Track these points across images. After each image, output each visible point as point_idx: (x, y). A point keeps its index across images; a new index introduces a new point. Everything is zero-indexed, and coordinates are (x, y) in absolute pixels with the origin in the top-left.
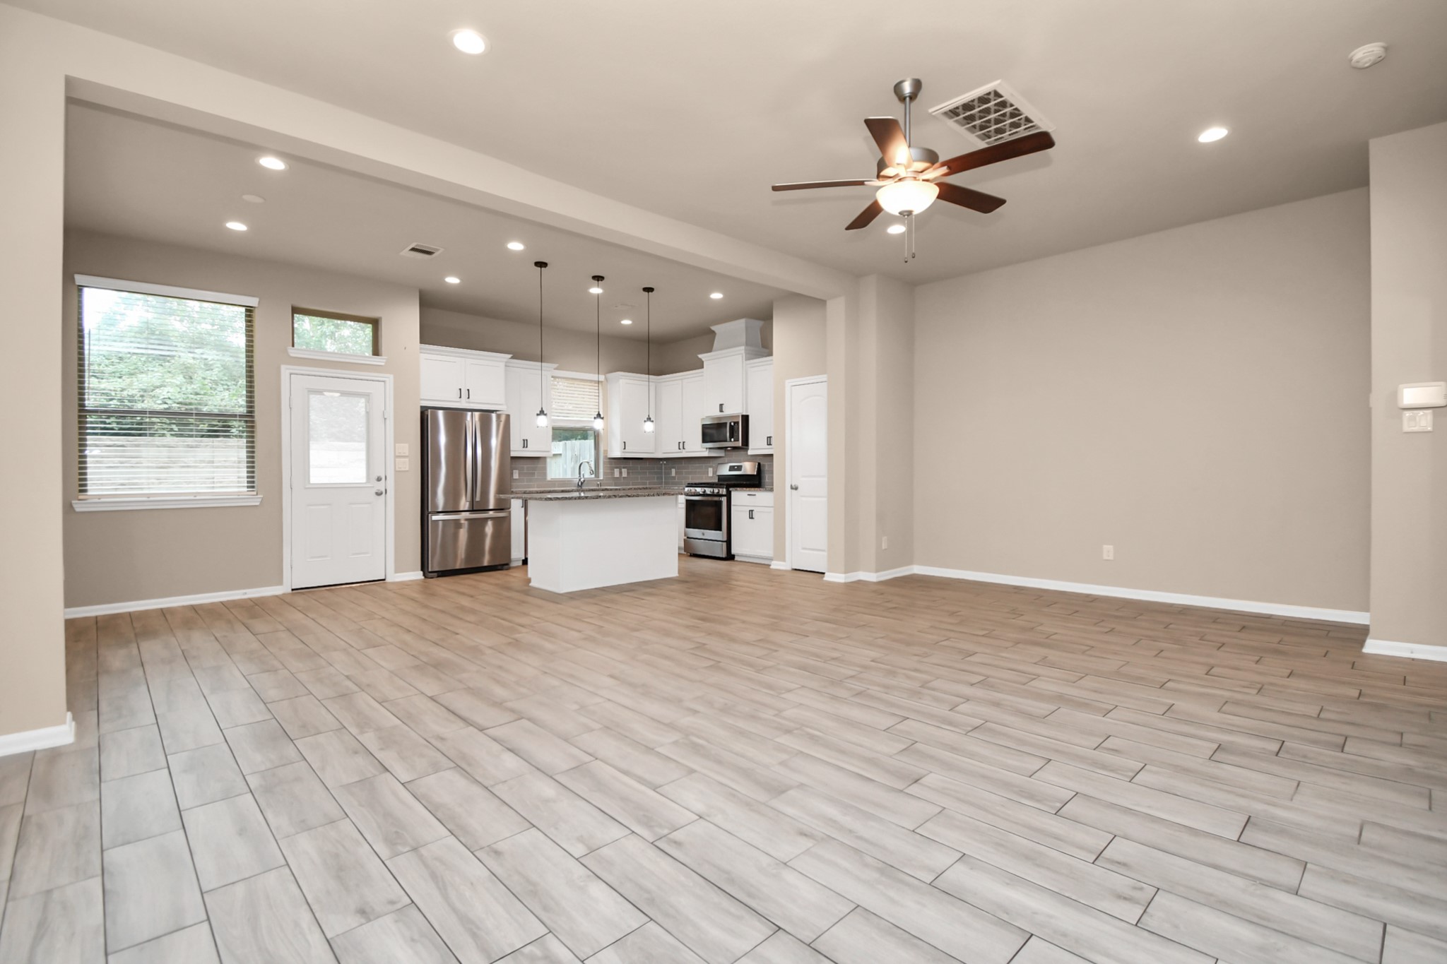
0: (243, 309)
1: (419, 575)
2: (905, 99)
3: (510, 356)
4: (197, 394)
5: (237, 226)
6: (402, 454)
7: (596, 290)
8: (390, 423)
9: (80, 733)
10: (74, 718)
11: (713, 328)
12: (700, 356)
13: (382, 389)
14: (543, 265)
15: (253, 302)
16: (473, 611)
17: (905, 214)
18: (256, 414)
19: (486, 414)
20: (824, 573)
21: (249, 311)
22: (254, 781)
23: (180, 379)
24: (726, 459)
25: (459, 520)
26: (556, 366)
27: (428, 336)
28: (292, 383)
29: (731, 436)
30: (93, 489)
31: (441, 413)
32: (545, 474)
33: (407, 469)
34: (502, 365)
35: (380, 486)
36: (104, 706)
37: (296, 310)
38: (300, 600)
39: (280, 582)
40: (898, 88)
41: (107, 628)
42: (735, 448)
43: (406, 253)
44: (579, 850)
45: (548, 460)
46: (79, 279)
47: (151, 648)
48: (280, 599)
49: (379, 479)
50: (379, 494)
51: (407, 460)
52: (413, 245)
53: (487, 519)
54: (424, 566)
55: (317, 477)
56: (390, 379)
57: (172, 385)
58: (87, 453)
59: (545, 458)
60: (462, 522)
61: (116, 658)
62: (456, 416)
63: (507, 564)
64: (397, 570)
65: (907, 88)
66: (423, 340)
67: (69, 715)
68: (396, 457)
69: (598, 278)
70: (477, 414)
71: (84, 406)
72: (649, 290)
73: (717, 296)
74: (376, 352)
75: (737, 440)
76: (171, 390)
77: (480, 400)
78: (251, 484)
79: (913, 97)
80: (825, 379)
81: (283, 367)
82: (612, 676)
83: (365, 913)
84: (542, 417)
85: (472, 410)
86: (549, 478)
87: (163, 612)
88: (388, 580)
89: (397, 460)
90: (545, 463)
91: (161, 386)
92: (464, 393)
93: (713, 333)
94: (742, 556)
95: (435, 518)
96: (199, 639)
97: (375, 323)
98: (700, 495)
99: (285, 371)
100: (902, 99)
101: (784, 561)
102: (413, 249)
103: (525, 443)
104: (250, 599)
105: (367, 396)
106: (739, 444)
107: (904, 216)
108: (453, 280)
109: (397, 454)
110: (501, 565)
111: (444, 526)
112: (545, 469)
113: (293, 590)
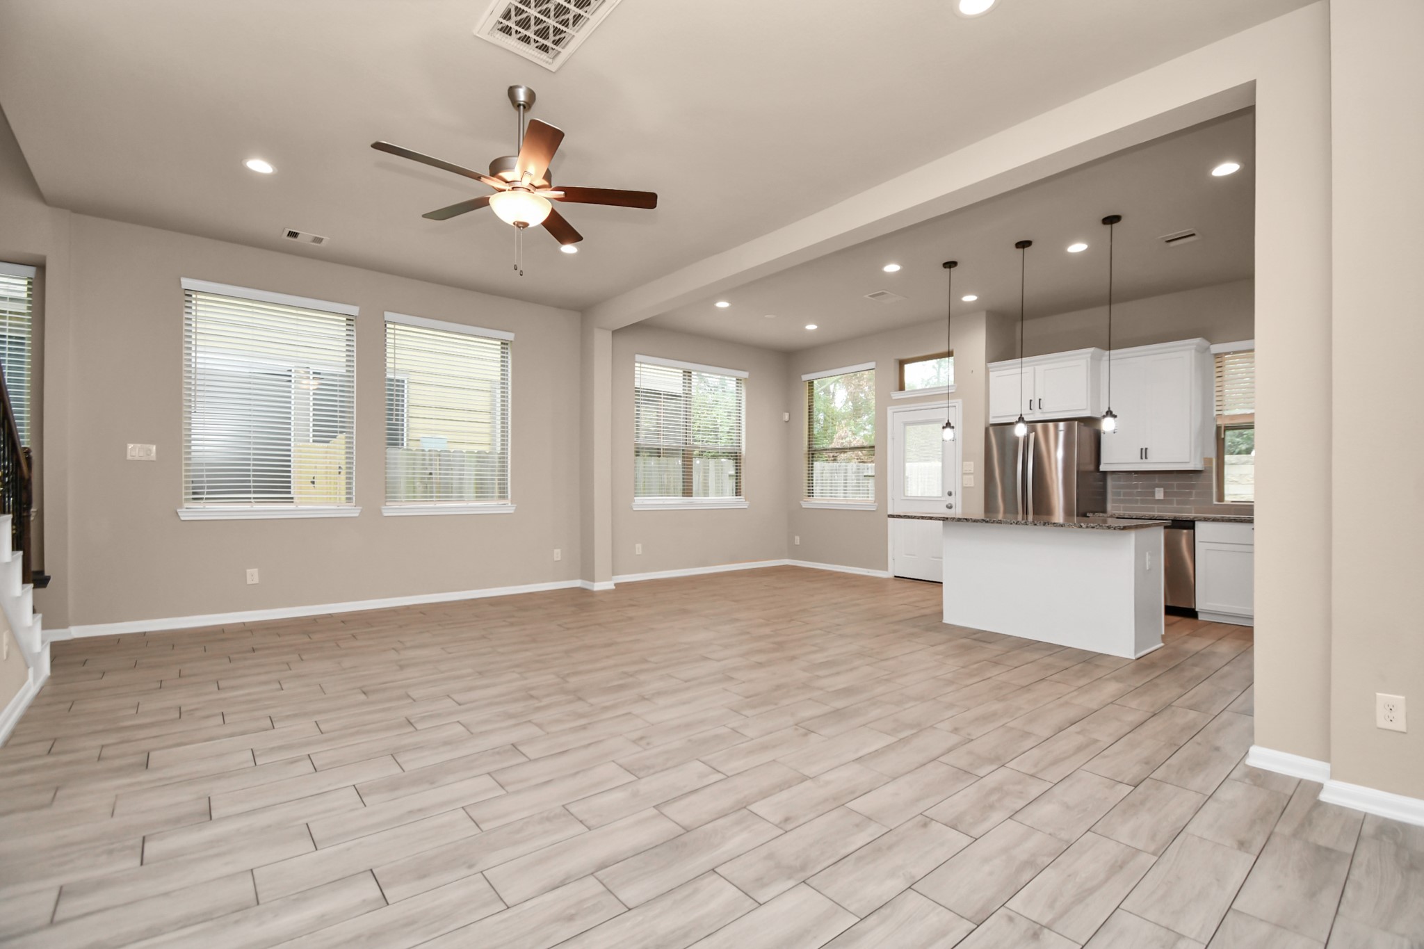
2: (519, 105)
3: (1094, 349)
6: (968, 472)
8: (959, 443)
13: (953, 416)
14: (953, 265)
15: (873, 365)
17: (520, 225)
18: (876, 445)
26: (1198, 341)
28: (894, 420)
30: (814, 496)
33: (972, 485)
35: (951, 500)
37: (902, 362)
39: (886, 569)
49: (950, 494)
50: (950, 507)
51: (972, 476)
56: (959, 403)
68: (963, 474)
72: (1110, 220)
77: (1056, 409)
79: (528, 104)
81: (889, 408)
89: (965, 477)
92: (1036, 404)
97: (953, 354)
99: (890, 411)
103: (1144, 454)
107: (520, 227)
109: (964, 472)
113: (895, 577)
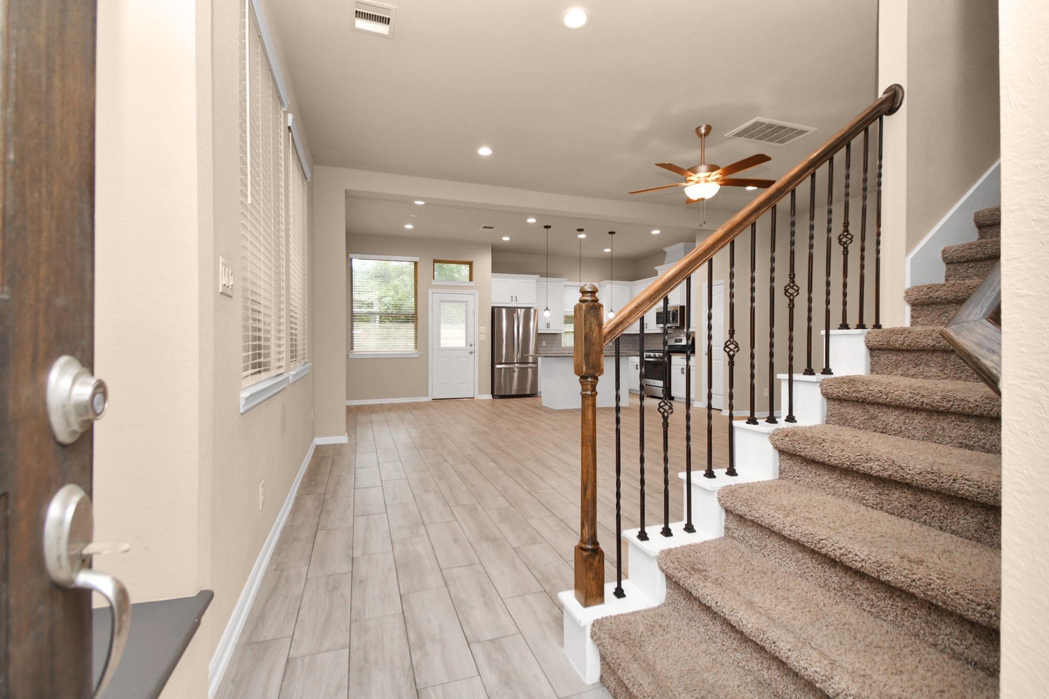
0: (413, 263)
1: (490, 397)
2: (702, 135)
3: (539, 276)
4: (400, 300)
5: (409, 227)
6: (482, 332)
7: (582, 236)
8: (477, 316)
9: (350, 439)
10: (348, 436)
11: (664, 249)
12: (656, 268)
13: (473, 300)
14: (548, 227)
15: (417, 259)
16: (507, 414)
17: (701, 200)
18: (418, 313)
19: (528, 310)
20: (721, 410)
21: (416, 263)
22: (402, 459)
23: (392, 293)
24: (674, 335)
25: (513, 368)
26: (567, 279)
27: (497, 268)
28: (433, 297)
29: (673, 319)
30: (356, 349)
31: (504, 310)
32: (561, 343)
33: (485, 340)
34: (535, 281)
35: (472, 349)
36: (357, 433)
37: (435, 261)
38: (435, 404)
39: (427, 396)
40: (698, 129)
41: (360, 409)
42: (677, 327)
43: (481, 229)
44: (500, 489)
45: (563, 336)
46: (351, 256)
47: (375, 417)
48: (427, 403)
49: (471, 345)
50: (471, 353)
51: (485, 335)
52: (484, 225)
53: (527, 368)
54: (492, 393)
55: (444, 343)
56: (477, 293)
57: (389, 296)
58: (354, 332)
59: (561, 334)
60: (516, 369)
61: (362, 419)
62: (511, 311)
63: (536, 394)
64: (480, 393)
65: (703, 131)
66: (493, 271)
67: (346, 434)
68: (479, 333)
69: (580, 230)
70: (523, 310)
71: (353, 311)
72: (612, 233)
73: (656, 232)
74: (471, 279)
75: (677, 322)
76: (389, 299)
77: (523, 302)
78: (416, 347)
79: (706, 134)
80: (723, 283)
81: (429, 290)
82: (553, 444)
83: (426, 491)
84: (547, 311)
85: (521, 308)
86: (563, 345)
87: (381, 405)
88: (475, 398)
89: (480, 335)
90: (561, 337)
91: (385, 297)
92: (514, 299)
93: (665, 252)
94: (679, 398)
95: (498, 366)
96: (393, 415)
97: (470, 264)
98: (652, 358)
99: (430, 292)
100: (700, 135)
101: (701, 402)
102: (484, 227)
103: (548, 326)
104: (415, 402)
105: (466, 302)
106: (678, 324)
108: (506, 239)
110: (534, 394)
111: (505, 371)
112: (561, 340)
113: (433, 399)
